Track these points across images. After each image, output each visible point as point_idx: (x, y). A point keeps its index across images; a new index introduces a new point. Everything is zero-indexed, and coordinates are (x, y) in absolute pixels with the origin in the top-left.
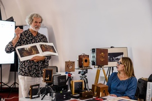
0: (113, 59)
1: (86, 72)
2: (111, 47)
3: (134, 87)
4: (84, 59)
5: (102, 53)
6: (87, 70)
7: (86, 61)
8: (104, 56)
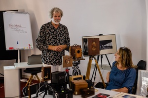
0: (102, 47)
1: (79, 63)
2: (100, 35)
3: (132, 78)
4: (77, 50)
5: (94, 43)
6: (79, 61)
7: (79, 52)
8: (95, 46)
